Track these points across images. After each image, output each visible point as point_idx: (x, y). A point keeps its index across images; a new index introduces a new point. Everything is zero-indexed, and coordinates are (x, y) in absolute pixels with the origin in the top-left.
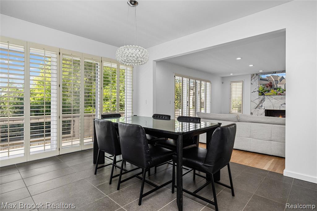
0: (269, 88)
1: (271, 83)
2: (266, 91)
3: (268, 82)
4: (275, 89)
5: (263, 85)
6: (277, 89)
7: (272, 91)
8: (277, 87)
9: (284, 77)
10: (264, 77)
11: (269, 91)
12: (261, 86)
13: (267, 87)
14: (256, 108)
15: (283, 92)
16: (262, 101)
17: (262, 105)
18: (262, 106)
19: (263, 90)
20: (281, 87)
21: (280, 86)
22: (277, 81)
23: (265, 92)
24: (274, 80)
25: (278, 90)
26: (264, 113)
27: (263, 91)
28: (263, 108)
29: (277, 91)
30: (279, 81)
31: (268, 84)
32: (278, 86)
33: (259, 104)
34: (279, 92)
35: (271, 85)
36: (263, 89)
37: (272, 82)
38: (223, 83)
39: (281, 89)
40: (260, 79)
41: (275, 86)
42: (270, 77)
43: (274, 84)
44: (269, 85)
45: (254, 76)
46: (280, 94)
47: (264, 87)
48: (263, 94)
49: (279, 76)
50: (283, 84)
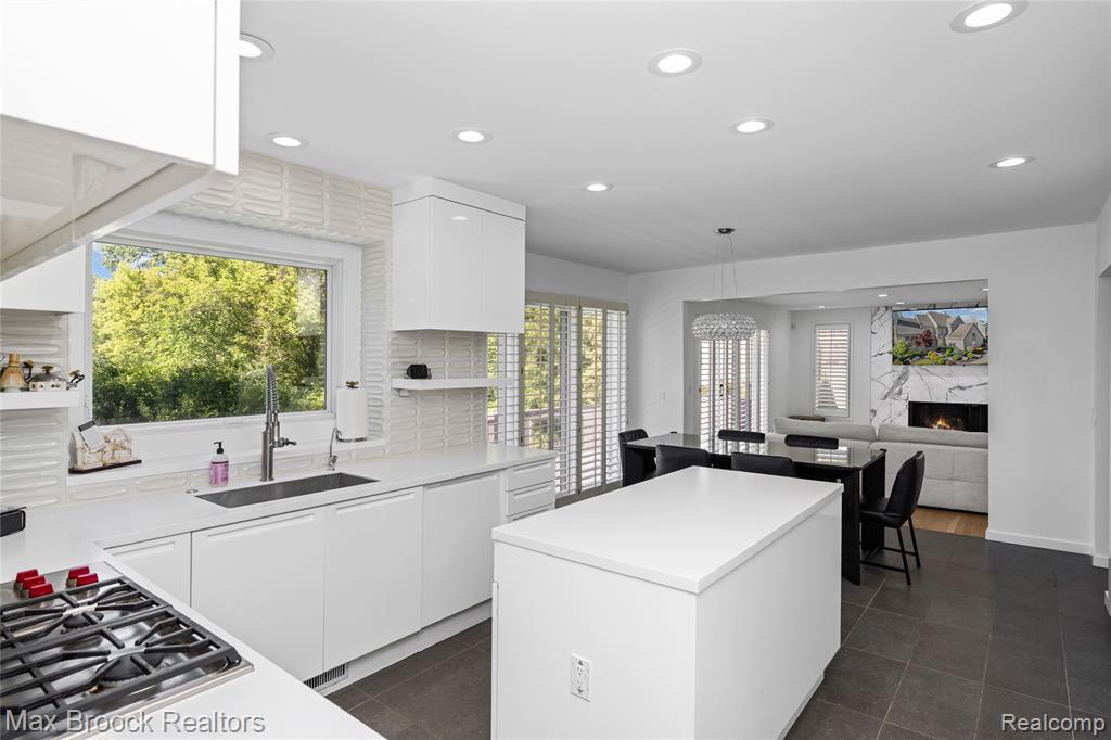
0: (922, 348)
1: (928, 332)
2: (915, 355)
3: (921, 331)
4: (939, 350)
5: (907, 338)
6: (944, 350)
7: (932, 355)
8: (945, 344)
9: (963, 317)
10: (910, 316)
11: (922, 356)
12: (902, 340)
13: (918, 343)
14: (885, 397)
15: (960, 359)
16: (900, 378)
17: (901, 390)
18: (900, 393)
19: (905, 352)
20: (954, 345)
21: (953, 342)
22: (945, 331)
23: (912, 357)
24: (936, 326)
25: (948, 352)
26: (907, 411)
27: (906, 356)
28: (903, 396)
29: (946, 354)
30: (950, 329)
31: (921, 335)
32: (948, 342)
33: (892, 389)
34: (950, 359)
35: (928, 340)
36: (908, 350)
37: (932, 331)
38: (793, 327)
39: (955, 351)
40: (896, 322)
41: (940, 342)
42: (926, 316)
43: (937, 336)
44: (924, 339)
45: (880, 313)
46: (952, 364)
47: (910, 345)
48: (905, 362)
49: (949, 317)
50: (959, 336)
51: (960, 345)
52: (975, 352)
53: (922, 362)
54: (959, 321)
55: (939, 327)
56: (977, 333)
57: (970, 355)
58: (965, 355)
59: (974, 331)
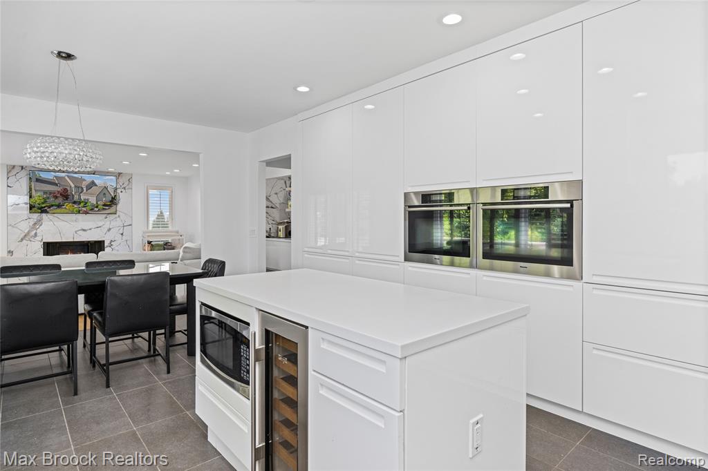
0: (60, 200)
1: (66, 190)
2: (52, 206)
3: (59, 189)
4: (75, 203)
5: (45, 193)
6: (80, 203)
7: (68, 206)
8: (80, 199)
9: (96, 182)
11: (59, 206)
12: (40, 194)
13: (56, 197)
14: (22, 240)
15: (92, 210)
16: (36, 224)
18: (35, 235)
19: (43, 203)
20: (88, 200)
21: (87, 197)
22: (80, 190)
23: (49, 207)
24: (73, 186)
25: (82, 204)
26: (42, 249)
27: (43, 206)
28: (40, 238)
29: (80, 206)
30: (85, 189)
31: (58, 192)
32: (82, 198)
33: (29, 232)
34: (84, 209)
35: (65, 195)
36: (45, 202)
37: (69, 189)
39: (89, 204)
40: (33, 179)
41: (76, 198)
42: (63, 178)
43: (73, 193)
44: (61, 194)
45: (15, 171)
46: (86, 213)
47: (48, 198)
48: (43, 210)
49: (85, 180)
50: (92, 194)
51: (93, 200)
52: (105, 205)
53: (59, 210)
54: (93, 184)
55: (75, 186)
56: (107, 193)
57: (100, 207)
58: (97, 207)
59: (105, 191)
